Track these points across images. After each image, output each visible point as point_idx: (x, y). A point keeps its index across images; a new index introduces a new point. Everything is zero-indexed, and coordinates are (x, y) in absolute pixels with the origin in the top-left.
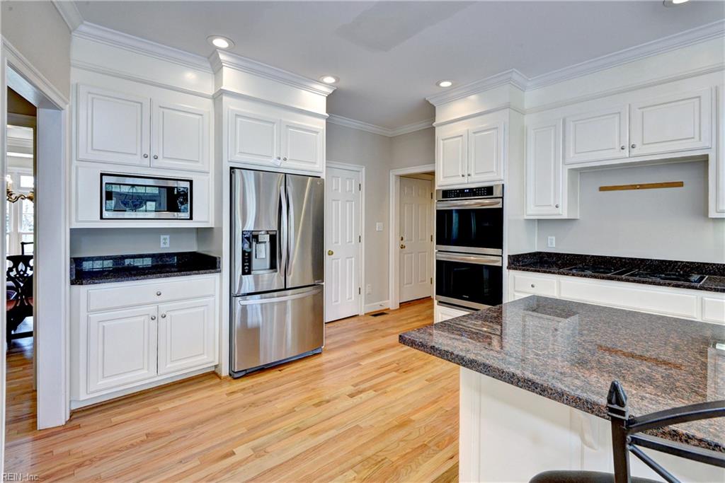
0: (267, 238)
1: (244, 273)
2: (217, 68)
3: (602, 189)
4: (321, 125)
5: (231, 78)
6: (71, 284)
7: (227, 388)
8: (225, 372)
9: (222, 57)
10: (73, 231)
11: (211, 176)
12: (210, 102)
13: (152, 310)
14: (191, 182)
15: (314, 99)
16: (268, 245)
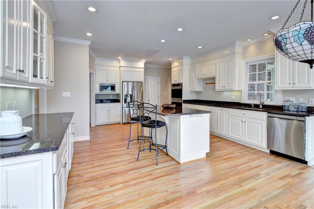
0: (130, 96)
1: (125, 103)
2: (120, 61)
3: (206, 84)
4: (143, 70)
5: (122, 63)
6: (96, 103)
7: (122, 125)
8: (121, 123)
9: (120, 59)
10: (96, 94)
11: (119, 83)
12: (119, 68)
13: (108, 109)
14: (115, 84)
15: (141, 64)
16: (130, 97)
